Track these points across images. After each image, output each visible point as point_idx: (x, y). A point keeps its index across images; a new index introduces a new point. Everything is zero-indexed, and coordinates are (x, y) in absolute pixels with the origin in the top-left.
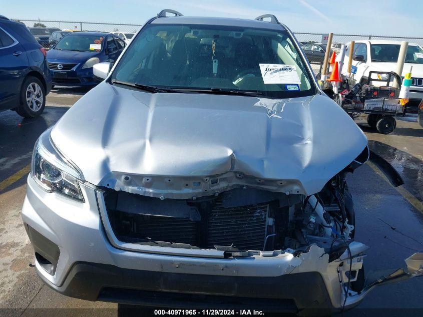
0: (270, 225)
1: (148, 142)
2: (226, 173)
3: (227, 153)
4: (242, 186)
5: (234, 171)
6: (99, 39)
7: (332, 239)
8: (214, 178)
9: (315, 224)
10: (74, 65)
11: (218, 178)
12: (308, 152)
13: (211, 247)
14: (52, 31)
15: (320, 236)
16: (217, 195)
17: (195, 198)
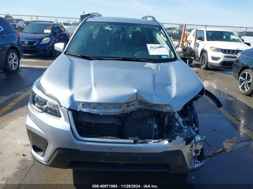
0: (155, 128)
1: (93, 87)
2: (134, 101)
3: (134, 91)
4: (141, 109)
5: (138, 100)
6: (50, 27)
7: (187, 134)
8: (128, 104)
9: (178, 127)
10: (35, 42)
11: (130, 104)
12: (174, 91)
13: (127, 138)
14: (18, 20)
15: (181, 133)
16: (129, 113)
17: (118, 114)
